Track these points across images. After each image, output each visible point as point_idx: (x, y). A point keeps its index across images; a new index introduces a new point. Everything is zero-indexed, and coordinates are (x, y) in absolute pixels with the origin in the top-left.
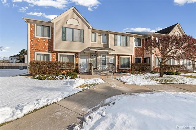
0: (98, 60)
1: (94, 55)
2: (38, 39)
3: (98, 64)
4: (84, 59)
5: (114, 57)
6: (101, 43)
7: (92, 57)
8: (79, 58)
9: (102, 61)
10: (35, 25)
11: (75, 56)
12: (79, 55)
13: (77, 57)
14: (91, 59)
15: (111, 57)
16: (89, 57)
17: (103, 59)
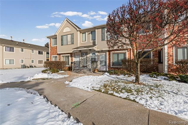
0: (88, 58)
1: (85, 54)
2: (53, 47)
3: (88, 62)
4: (77, 58)
5: (105, 54)
6: (91, 41)
7: (83, 55)
8: (73, 58)
9: (92, 58)
10: (52, 39)
11: (70, 56)
12: (73, 55)
13: (72, 56)
14: (83, 58)
15: (102, 54)
16: (81, 56)
17: (93, 57)
